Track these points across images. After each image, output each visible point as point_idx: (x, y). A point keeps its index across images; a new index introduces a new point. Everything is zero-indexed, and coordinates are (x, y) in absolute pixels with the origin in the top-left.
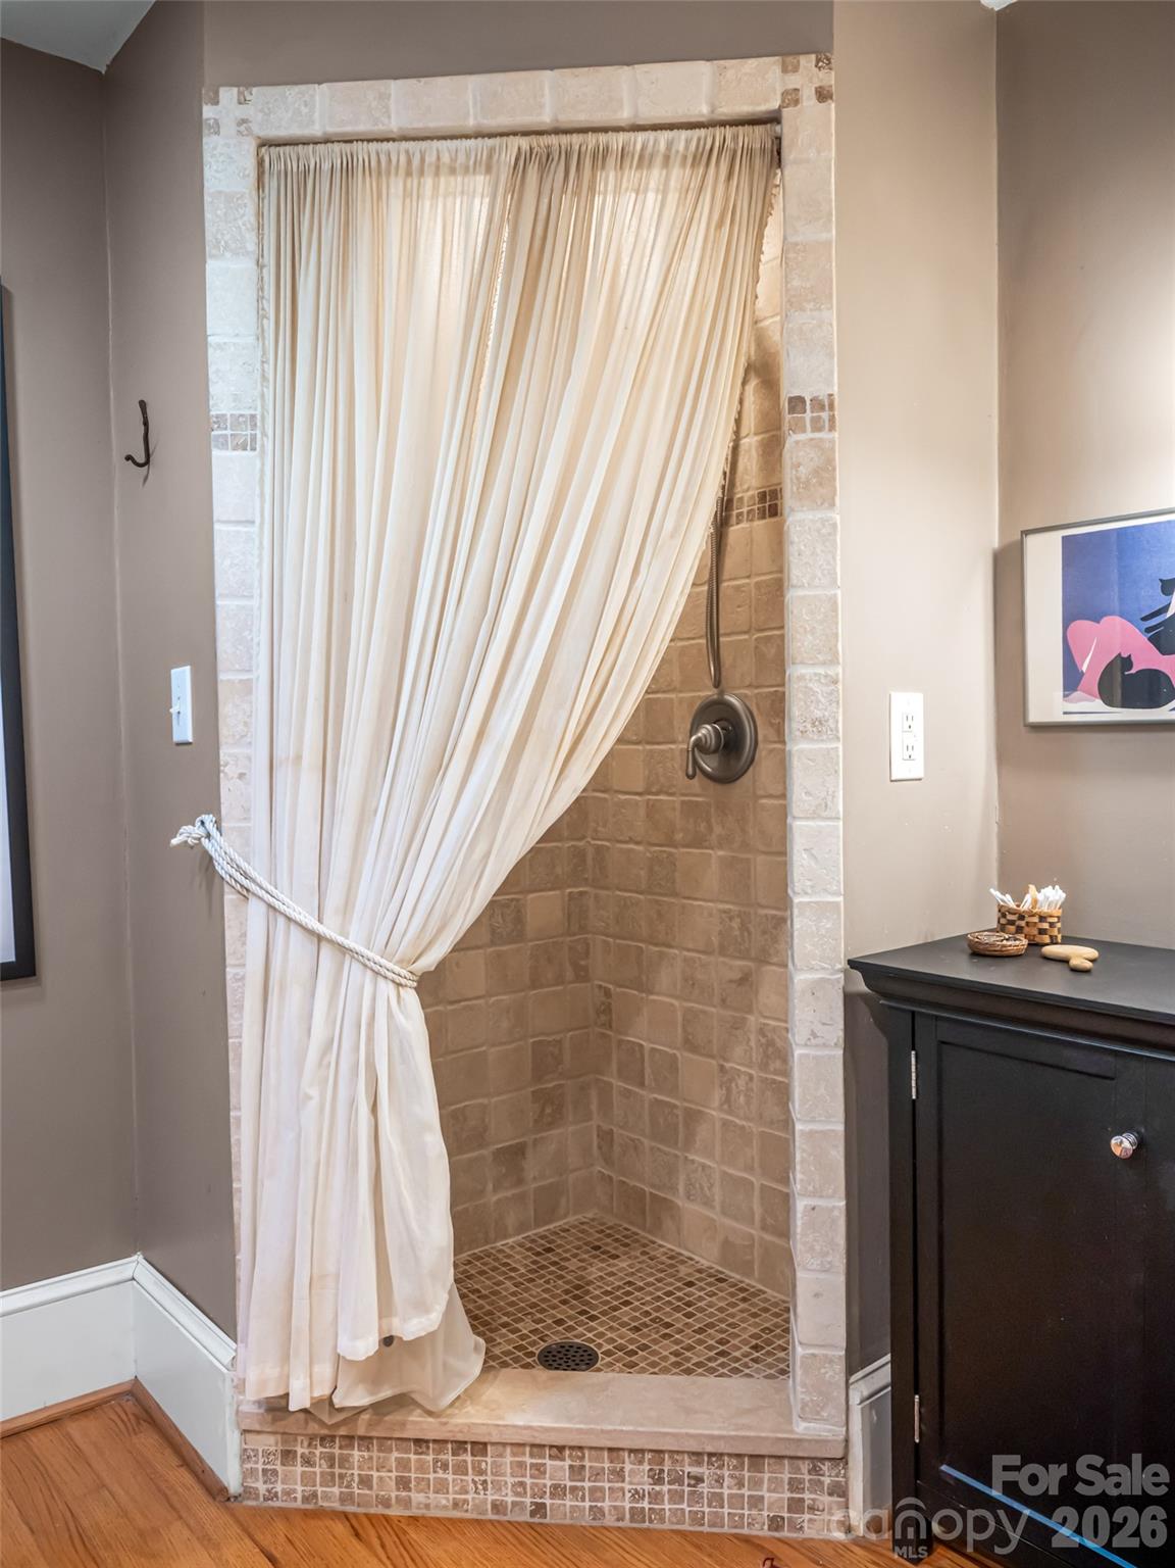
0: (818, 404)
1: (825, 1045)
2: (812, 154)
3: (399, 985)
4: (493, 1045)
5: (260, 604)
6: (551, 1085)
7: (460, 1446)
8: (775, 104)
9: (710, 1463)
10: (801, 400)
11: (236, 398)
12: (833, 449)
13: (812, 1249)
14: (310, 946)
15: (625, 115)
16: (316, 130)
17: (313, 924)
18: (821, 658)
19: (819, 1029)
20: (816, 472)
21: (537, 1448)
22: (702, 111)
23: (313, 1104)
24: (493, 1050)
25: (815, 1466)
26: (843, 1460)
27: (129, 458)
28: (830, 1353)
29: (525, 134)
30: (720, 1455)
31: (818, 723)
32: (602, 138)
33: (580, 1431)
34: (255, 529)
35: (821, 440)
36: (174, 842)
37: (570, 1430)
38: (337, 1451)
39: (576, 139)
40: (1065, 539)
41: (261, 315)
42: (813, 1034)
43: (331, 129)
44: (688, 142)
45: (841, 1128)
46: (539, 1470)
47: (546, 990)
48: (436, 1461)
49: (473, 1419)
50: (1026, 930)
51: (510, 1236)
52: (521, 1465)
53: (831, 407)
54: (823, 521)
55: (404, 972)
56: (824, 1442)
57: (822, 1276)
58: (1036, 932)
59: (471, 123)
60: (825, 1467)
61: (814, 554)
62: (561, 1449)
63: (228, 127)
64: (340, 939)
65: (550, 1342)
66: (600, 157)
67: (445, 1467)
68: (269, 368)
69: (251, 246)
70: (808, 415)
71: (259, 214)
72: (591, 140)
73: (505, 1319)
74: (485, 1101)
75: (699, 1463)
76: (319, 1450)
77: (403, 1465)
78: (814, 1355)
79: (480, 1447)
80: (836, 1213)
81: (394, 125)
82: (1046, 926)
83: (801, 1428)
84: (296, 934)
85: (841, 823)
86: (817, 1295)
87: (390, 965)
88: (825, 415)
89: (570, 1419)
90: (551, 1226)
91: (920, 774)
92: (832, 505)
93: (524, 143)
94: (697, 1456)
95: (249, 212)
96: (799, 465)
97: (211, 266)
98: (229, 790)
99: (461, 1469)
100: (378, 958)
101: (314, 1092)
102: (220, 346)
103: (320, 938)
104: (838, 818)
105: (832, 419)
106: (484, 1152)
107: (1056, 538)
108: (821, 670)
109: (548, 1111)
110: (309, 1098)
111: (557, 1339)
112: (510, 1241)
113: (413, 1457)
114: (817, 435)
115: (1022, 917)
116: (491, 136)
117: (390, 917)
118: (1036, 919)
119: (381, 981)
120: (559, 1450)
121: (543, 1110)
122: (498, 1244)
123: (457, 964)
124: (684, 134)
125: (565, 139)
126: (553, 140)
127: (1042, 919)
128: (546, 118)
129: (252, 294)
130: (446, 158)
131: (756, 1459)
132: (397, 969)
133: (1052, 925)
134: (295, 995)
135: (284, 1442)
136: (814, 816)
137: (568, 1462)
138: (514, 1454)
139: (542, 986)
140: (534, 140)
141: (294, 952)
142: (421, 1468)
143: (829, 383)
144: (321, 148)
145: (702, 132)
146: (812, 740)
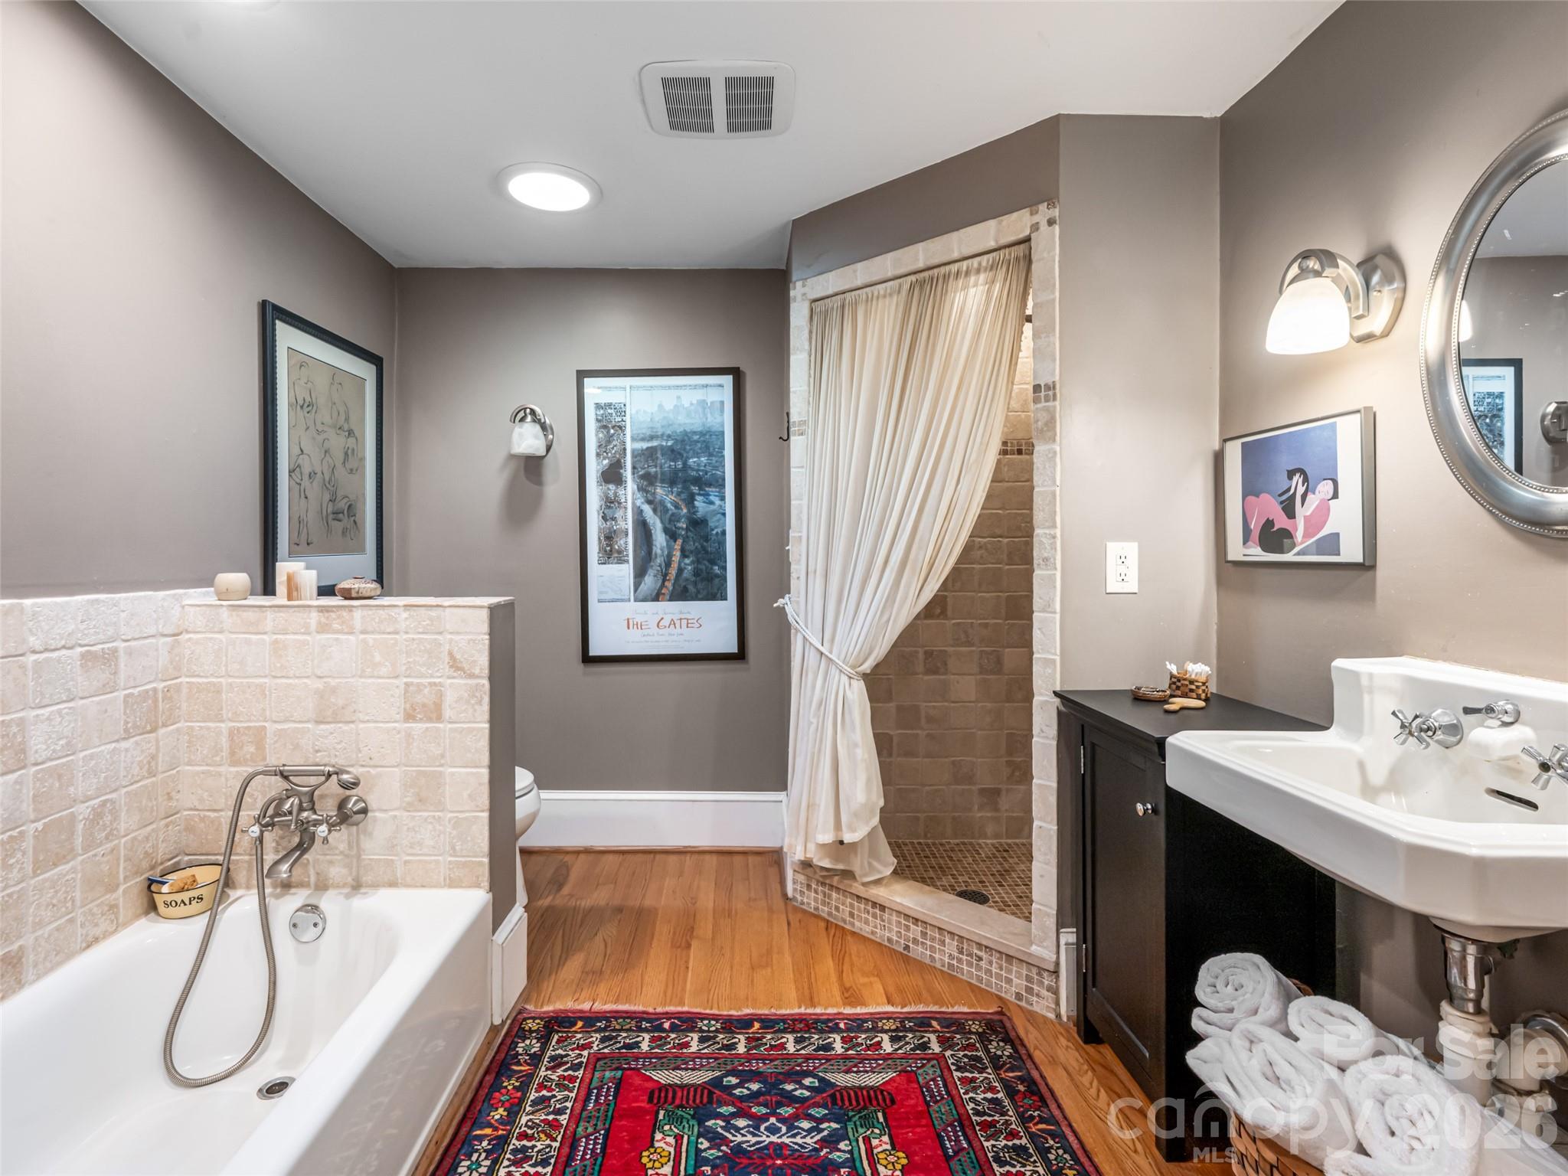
0: (1048, 387)
1: (1047, 738)
2: (1045, 255)
3: (850, 678)
4: (981, 730)
5: (805, 502)
6: (1020, 759)
7: (874, 904)
8: (1027, 232)
9: (986, 952)
10: (1039, 386)
11: (799, 413)
12: (1055, 411)
13: (1040, 850)
14: (819, 656)
15: (956, 255)
16: (830, 292)
17: (819, 646)
18: (1047, 524)
19: (1045, 728)
20: (1046, 424)
21: (907, 916)
22: (992, 244)
23: (813, 728)
24: (979, 732)
25: (1040, 972)
26: (1056, 973)
27: (780, 438)
28: (1049, 910)
29: (915, 273)
30: (991, 949)
31: (1046, 560)
32: (947, 268)
33: (924, 913)
34: (804, 470)
35: (1048, 406)
36: (775, 605)
37: (919, 911)
38: (827, 891)
39: (936, 271)
40: (1243, 444)
41: (810, 376)
42: (1042, 731)
43: (836, 290)
44: (988, 261)
45: (1055, 785)
46: (908, 928)
47: (1016, 704)
48: (865, 909)
49: (880, 893)
50: (1182, 688)
51: (989, 839)
52: (900, 922)
53: (1054, 388)
54: (1049, 450)
55: (852, 671)
56: (1044, 959)
57: (1045, 866)
58: (1187, 691)
59: (890, 274)
60: (1045, 974)
61: (1045, 468)
62: (917, 920)
63: (799, 297)
64: (829, 655)
65: (969, 888)
66: (946, 278)
67: (868, 912)
68: (811, 399)
69: (807, 347)
70: (1043, 394)
71: (811, 332)
72: (942, 270)
73: (955, 873)
74: (974, 760)
75: (981, 950)
76: (820, 888)
77: (852, 906)
78: (1040, 910)
79: (883, 908)
80: (1052, 832)
81: (859, 283)
82: (1193, 687)
83: (1034, 949)
84: (812, 650)
85: (1058, 616)
86: (1042, 876)
87: (846, 668)
88: (1051, 393)
89: (922, 907)
90: (1017, 841)
91: (1136, 591)
92: (1054, 441)
93: (913, 278)
94: (979, 945)
95: (806, 332)
96: (1038, 421)
97: (792, 358)
98: (793, 583)
99: (875, 916)
100: (841, 664)
101: (814, 721)
102: (795, 392)
103: (822, 653)
104: (1055, 613)
105: (1055, 395)
106: (973, 788)
107: (1238, 443)
108: (1047, 531)
109: (1017, 774)
110: (812, 723)
111: (974, 888)
112: (988, 841)
113: (856, 904)
114: (1047, 404)
115: (1179, 681)
116: (900, 277)
117: (847, 644)
118: (1187, 683)
119: (842, 675)
120: (916, 921)
121: (1013, 772)
122: (980, 841)
123: (958, 682)
124: (986, 257)
125: (930, 272)
126: (926, 274)
127: (1192, 682)
128: (921, 265)
129: (807, 368)
130: (882, 292)
131: (1009, 958)
132: (849, 669)
133: (1198, 687)
134: (810, 676)
135: (808, 880)
136: (1043, 611)
137: (920, 929)
138: (897, 916)
139: (1013, 701)
140: (918, 276)
141: (812, 658)
142: (859, 910)
143: (1053, 374)
144: (833, 298)
145: (994, 254)
146: (1043, 569)
